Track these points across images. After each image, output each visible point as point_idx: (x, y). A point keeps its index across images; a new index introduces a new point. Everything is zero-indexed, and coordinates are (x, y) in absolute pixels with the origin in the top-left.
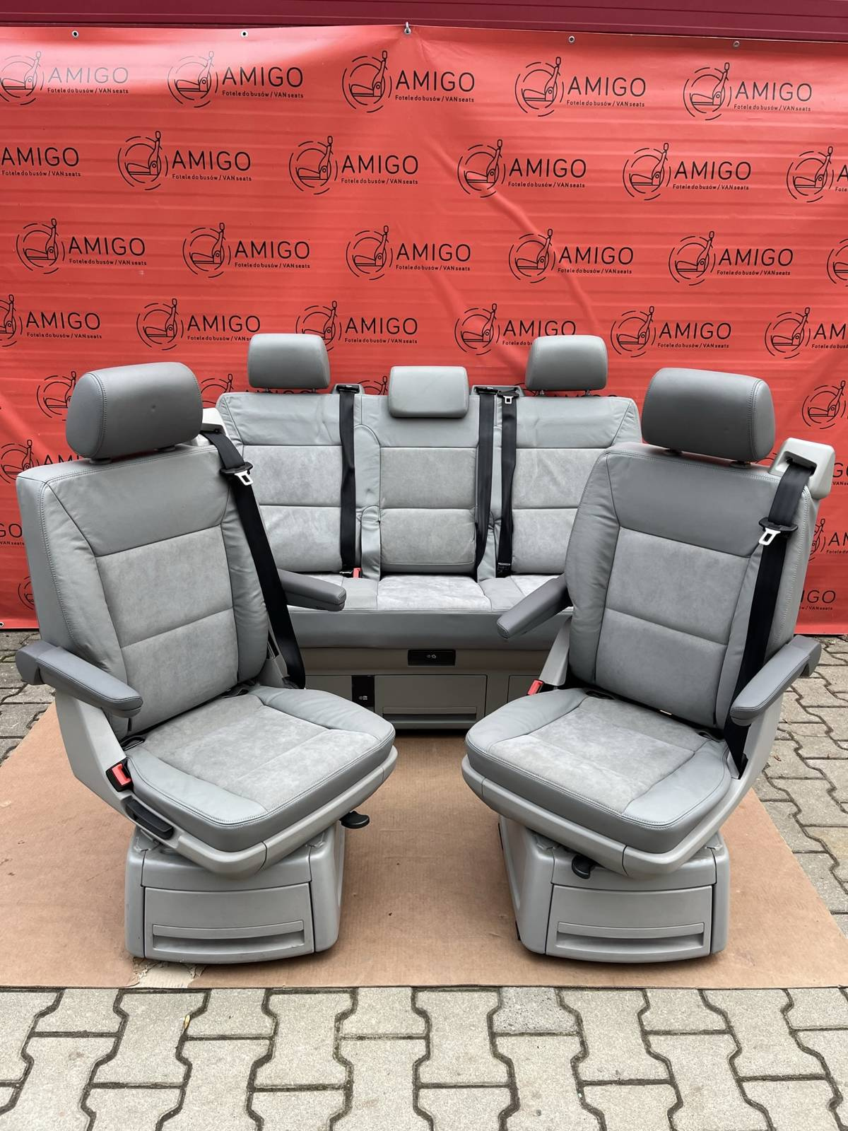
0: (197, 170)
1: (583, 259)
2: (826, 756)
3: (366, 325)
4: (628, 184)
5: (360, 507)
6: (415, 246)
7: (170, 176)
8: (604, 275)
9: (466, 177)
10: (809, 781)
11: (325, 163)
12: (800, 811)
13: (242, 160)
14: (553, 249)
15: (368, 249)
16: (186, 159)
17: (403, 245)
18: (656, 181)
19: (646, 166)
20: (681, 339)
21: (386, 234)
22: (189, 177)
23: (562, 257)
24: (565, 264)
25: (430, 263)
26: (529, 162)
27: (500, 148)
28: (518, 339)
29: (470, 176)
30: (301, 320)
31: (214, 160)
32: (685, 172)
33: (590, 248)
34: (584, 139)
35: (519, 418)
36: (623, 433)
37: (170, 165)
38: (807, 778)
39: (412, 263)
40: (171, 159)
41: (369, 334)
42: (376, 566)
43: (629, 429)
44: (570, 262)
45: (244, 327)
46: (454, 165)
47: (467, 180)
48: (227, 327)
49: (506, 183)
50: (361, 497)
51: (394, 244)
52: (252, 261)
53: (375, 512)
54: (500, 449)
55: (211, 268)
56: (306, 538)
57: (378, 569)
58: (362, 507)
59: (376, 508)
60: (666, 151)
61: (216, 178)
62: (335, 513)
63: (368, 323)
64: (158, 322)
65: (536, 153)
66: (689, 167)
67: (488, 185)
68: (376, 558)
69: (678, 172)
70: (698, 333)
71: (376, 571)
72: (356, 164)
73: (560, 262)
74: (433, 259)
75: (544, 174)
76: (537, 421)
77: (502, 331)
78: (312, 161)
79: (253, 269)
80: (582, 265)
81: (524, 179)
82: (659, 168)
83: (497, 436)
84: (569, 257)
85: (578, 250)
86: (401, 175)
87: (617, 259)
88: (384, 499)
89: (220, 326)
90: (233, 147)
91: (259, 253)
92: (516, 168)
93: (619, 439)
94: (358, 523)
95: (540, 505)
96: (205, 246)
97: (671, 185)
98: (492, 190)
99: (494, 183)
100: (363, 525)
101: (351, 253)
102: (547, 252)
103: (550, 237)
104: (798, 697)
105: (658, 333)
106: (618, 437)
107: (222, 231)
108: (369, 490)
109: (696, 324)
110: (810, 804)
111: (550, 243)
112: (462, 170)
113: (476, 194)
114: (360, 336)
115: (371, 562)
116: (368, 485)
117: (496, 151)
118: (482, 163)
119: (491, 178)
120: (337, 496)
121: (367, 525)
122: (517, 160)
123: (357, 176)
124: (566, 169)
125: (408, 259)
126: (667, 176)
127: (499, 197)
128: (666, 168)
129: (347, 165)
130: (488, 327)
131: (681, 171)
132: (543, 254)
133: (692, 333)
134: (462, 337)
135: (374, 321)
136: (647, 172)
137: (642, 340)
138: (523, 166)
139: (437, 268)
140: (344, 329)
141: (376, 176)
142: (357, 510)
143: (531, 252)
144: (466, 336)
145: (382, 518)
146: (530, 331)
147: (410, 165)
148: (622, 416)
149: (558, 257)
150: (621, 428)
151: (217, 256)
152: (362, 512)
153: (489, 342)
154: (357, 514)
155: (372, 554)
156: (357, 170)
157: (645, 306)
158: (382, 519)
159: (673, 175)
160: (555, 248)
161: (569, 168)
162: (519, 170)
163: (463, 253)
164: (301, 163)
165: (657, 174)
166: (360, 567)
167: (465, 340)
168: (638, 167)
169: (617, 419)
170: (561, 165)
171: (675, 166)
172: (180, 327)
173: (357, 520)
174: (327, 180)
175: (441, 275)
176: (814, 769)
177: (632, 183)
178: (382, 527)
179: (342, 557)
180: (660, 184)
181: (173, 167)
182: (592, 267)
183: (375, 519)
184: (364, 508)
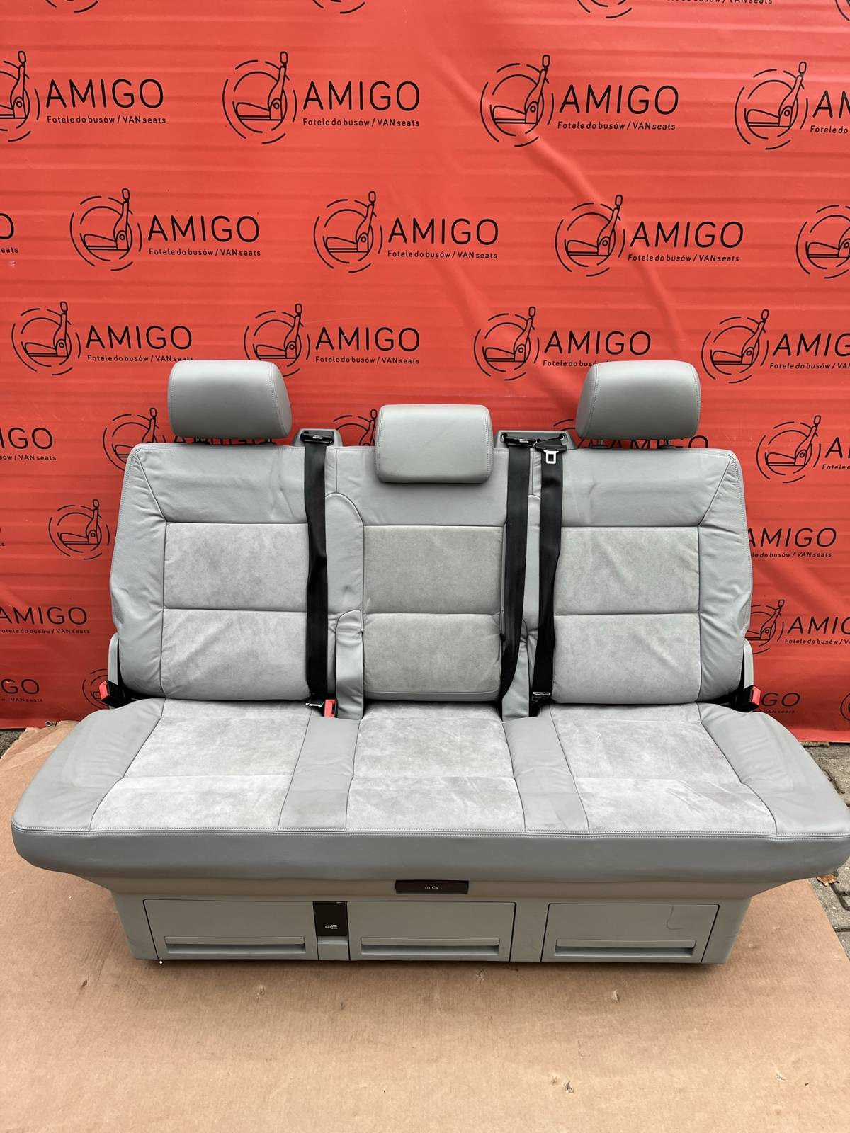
0: (84, 109)
1: (666, 240)
3: (345, 337)
4: (743, 126)
5: (334, 613)
6: (415, 223)
7: (43, 119)
8: (698, 264)
9: (492, 115)
11: (277, 93)
13: (151, 91)
14: (621, 225)
15: (346, 227)
16: (66, 92)
17: (398, 221)
18: (785, 121)
19: (771, 98)
20: (806, 357)
21: (372, 204)
22: (72, 120)
23: (636, 237)
24: (639, 248)
25: (438, 247)
26: (590, 90)
27: (546, 68)
28: (566, 357)
29: (501, 114)
30: (251, 331)
31: (108, 93)
32: (829, 108)
33: (678, 224)
34: (675, 54)
35: (567, 483)
36: (718, 505)
37: (43, 103)
39: (410, 247)
40: (44, 93)
41: (349, 351)
42: (358, 696)
43: (728, 499)
44: (648, 245)
45: (169, 342)
46: (476, 96)
47: (494, 119)
48: (144, 342)
49: (554, 123)
50: (338, 599)
51: (384, 220)
52: (173, 246)
53: (355, 619)
54: (538, 528)
55: (113, 256)
56: (257, 657)
57: (361, 700)
58: (339, 612)
59: (357, 614)
60: (802, 74)
61: (112, 121)
62: (298, 621)
63: (349, 334)
64: (43, 336)
65: (601, 76)
66: (836, 100)
67: (526, 127)
68: (358, 687)
69: (819, 107)
70: (832, 348)
71: (357, 703)
72: (324, 95)
73: (632, 245)
74: (443, 242)
75: (613, 108)
76: (593, 487)
77: (543, 347)
78: (258, 91)
79: (176, 258)
80: (666, 248)
81: (583, 118)
82: (790, 101)
83: (534, 509)
84: (645, 238)
85: (659, 226)
86: (394, 112)
87: (718, 240)
88: (369, 601)
89: (134, 342)
90: (136, 72)
91: (184, 234)
92: (570, 100)
93: (713, 514)
94: (331, 636)
95: (595, 609)
96: (102, 224)
97: (807, 127)
98: (532, 135)
99: (536, 124)
100: (338, 638)
101: (322, 232)
102: (613, 230)
103: (618, 207)
105: (772, 349)
106: (712, 511)
107: (127, 201)
108: (347, 588)
109: (830, 335)
111: (617, 216)
112: (487, 104)
113: (507, 142)
114: (337, 353)
115: (352, 692)
116: (343, 583)
117: (540, 72)
118: (518, 92)
119: (531, 117)
120: (301, 598)
121: (345, 638)
122: (571, 88)
123: (327, 114)
124: (647, 102)
125: (406, 241)
126: (802, 112)
127: (543, 145)
128: (802, 101)
129: (312, 96)
130: (522, 340)
131: (824, 106)
132: (607, 232)
133: (822, 348)
134: (485, 355)
135: (357, 331)
136: (773, 106)
137: (747, 359)
138: (582, 96)
139: (448, 255)
140: (314, 344)
141: (356, 114)
142: (331, 617)
143: (588, 230)
144: (490, 354)
145: (366, 627)
146: (584, 347)
147: (408, 96)
148: (717, 480)
149: (630, 237)
150: (717, 497)
151: (121, 239)
152: (337, 620)
153: (524, 362)
154: (331, 623)
155: (351, 682)
156: (326, 105)
157: (756, 310)
158: (366, 630)
159: (811, 112)
160: (626, 225)
161: (652, 100)
162: (575, 103)
163: (487, 232)
164: (242, 94)
165: (787, 110)
166: (333, 696)
167: (488, 359)
168: (760, 98)
169: (711, 484)
170: (639, 94)
171: (816, 98)
172: (74, 342)
173: (329, 631)
174: (282, 120)
175: (454, 264)
177: (747, 123)
178: (366, 641)
179: (308, 683)
180: (791, 125)
181: (48, 106)
182: (680, 251)
183: (356, 630)
184: (340, 614)
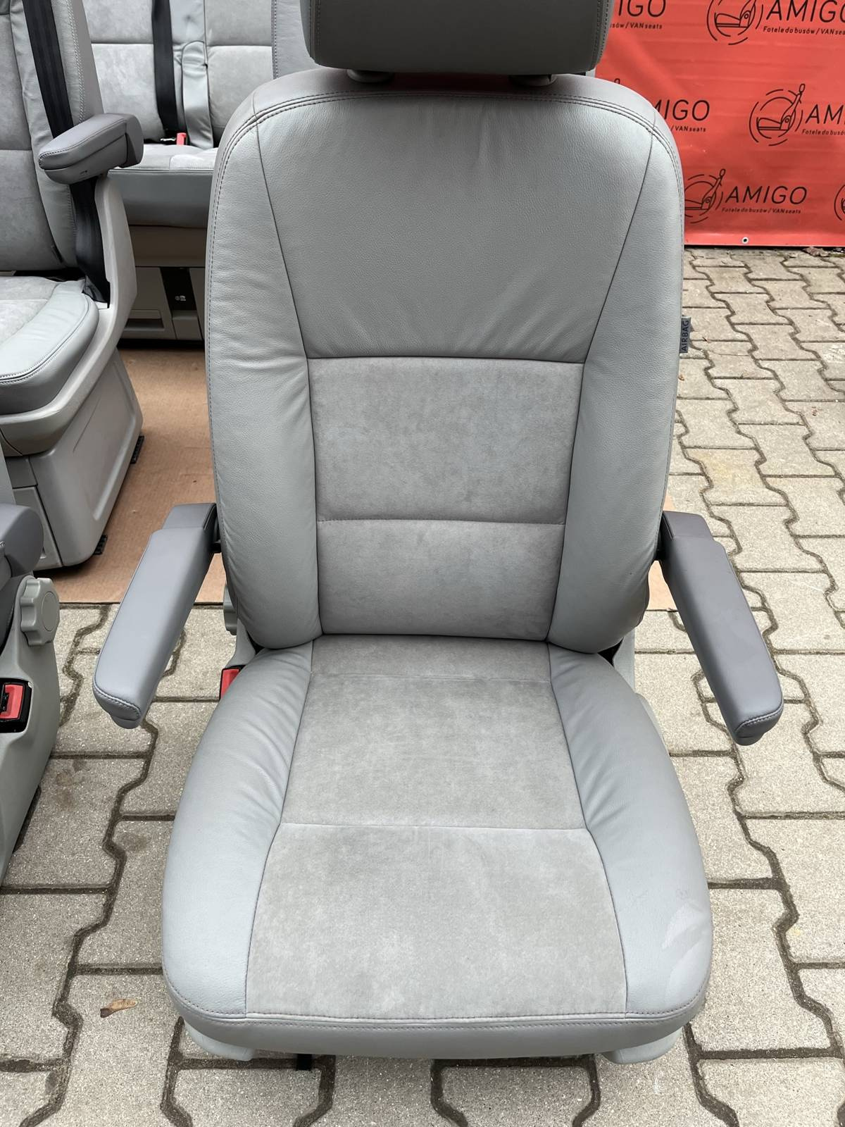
2: (740, 376)
5: (179, 44)
10: (709, 401)
12: (687, 432)
38: (708, 399)
42: (208, 131)
50: (179, 29)
53: (198, 50)
56: (111, 89)
57: (210, 135)
58: (183, 43)
59: (200, 45)
62: (147, 50)
68: (205, 118)
71: (207, 138)
88: (211, 31)
94: (177, 68)
100: (186, 71)
104: (730, 313)
108: (189, 18)
110: (702, 425)
115: (200, 125)
116: (186, 12)
120: (146, 28)
121: (190, 69)
142: (176, 47)
145: (210, 60)
152: (182, 50)
154: (176, 54)
155: (198, 111)
158: (209, 63)
166: (186, 132)
173: (175, 62)
176: (720, 389)
178: (210, 73)
179: (160, 117)
183: (199, 62)
184: (184, 44)
